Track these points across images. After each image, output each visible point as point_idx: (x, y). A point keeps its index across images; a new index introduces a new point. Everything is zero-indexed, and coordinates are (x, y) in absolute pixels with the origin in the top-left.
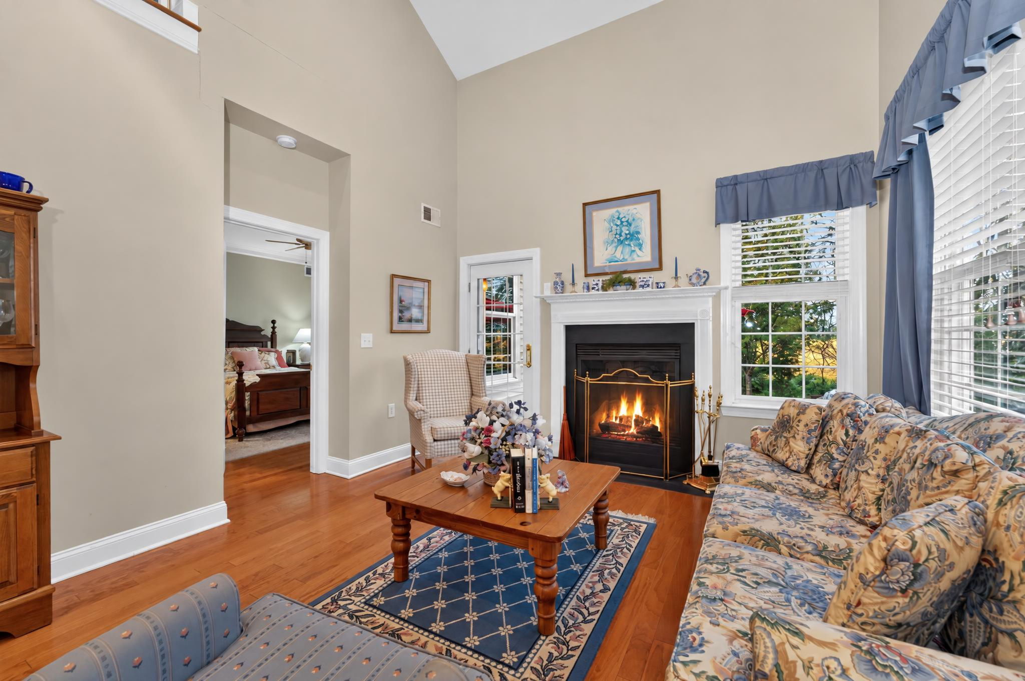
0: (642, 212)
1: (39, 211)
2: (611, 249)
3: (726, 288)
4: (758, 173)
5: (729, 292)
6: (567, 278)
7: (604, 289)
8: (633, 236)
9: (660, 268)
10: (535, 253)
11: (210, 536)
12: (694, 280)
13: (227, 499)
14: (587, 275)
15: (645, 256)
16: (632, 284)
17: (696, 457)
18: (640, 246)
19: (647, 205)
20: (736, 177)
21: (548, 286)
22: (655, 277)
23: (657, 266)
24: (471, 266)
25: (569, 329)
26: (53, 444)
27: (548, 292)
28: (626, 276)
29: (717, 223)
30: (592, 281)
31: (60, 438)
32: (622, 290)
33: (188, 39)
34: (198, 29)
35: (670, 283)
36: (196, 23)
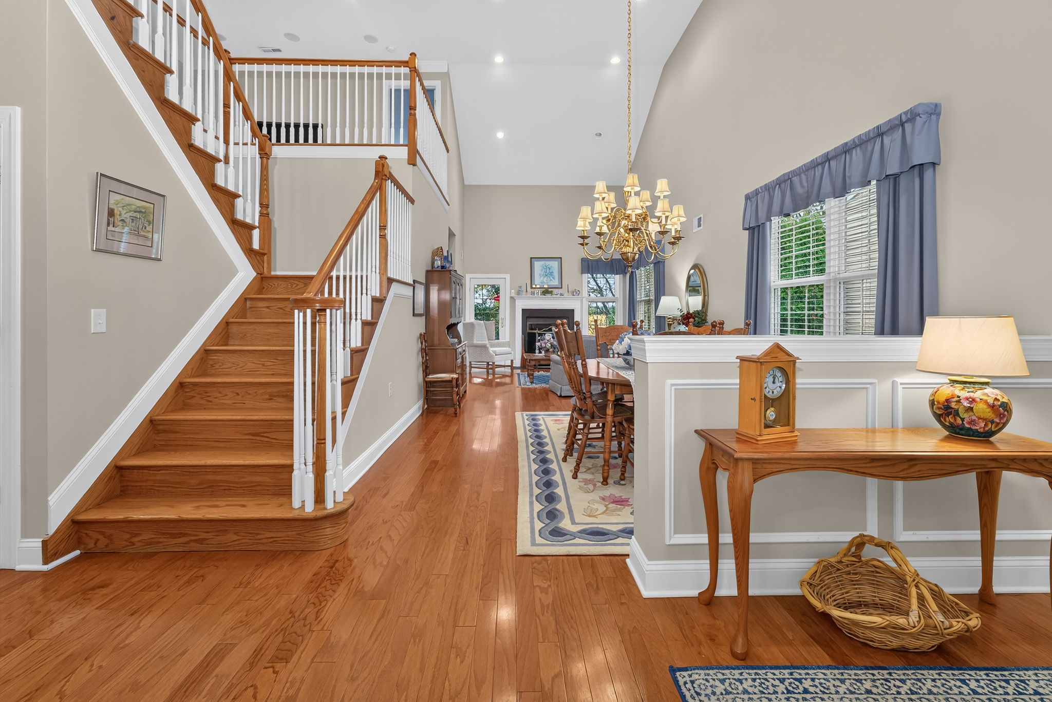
0: (555, 264)
2: (542, 278)
6: (524, 289)
7: (540, 295)
8: (551, 273)
9: (562, 288)
10: (508, 276)
12: (574, 294)
14: (532, 289)
15: (556, 282)
16: (551, 292)
18: (554, 278)
19: (556, 262)
21: (514, 291)
22: (560, 291)
23: (560, 287)
24: (471, 278)
25: (524, 311)
27: (514, 294)
28: (550, 290)
29: (582, 273)
32: (549, 296)
35: (566, 294)
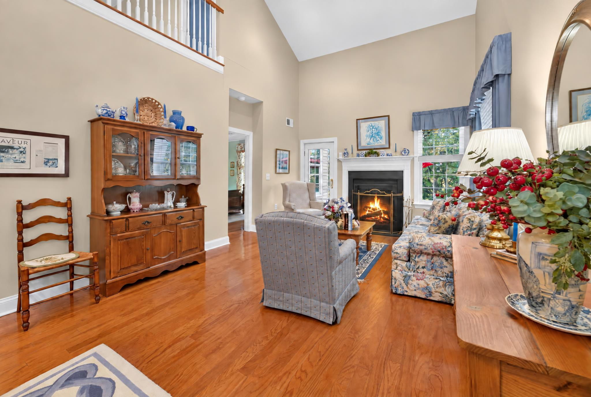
0: (382, 124)
1: (200, 137)
2: (368, 139)
3: (416, 157)
4: (429, 111)
5: (417, 158)
6: (349, 151)
7: (366, 156)
8: (378, 134)
9: (389, 148)
10: (335, 139)
11: (225, 247)
12: (403, 153)
13: (228, 235)
14: (358, 150)
15: (383, 142)
16: (377, 154)
17: (404, 224)
18: (381, 138)
19: (384, 121)
20: (420, 112)
21: (341, 154)
22: (387, 151)
24: (305, 144)
25: (350, 173)
26: (205, 208)
27: (341, 157)
28: (375, 151)
29: (413, 130)
30: (360, 152)
31: (206, 207)
32: (373, 157)
33: (221, 69)
34: (223, 65)
35: (394, 154)
36: (223, 64)
